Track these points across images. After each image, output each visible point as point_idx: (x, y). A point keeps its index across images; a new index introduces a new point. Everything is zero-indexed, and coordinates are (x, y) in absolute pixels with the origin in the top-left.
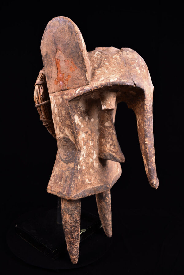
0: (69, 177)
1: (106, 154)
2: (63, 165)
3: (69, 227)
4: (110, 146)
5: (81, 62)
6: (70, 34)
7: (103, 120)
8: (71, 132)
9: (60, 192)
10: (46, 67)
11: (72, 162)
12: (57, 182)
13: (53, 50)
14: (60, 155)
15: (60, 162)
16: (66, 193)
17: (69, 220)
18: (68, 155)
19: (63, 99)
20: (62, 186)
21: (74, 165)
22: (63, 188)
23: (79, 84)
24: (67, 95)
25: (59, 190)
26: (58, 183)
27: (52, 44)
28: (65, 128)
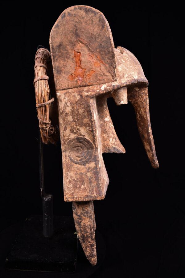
0: (93, 178)
1: (110, 148)
2: (79, 167)
3: (89, 231)
4: (112, 139)
5: (111, 58)
6: (101, 27)
7: (103, 116)
8: (90, 131)
9: (87, 196)
10: (57, 59)
11: (90, 162)
12: (78, 186)
13: (72, 41)
14: (70, 158)
15: (73, 165)
16: (96, 194)
17: (88, 223)
18: (82, 156)
19: (81, 96)
20: (86, 189)
21: (96, 164)
22: (90, 191)
23: (105, 80)
24: (87, 91)
25: (85, 194)
26: (80, 187)
27: (71, 34)
28: (81, 128)
